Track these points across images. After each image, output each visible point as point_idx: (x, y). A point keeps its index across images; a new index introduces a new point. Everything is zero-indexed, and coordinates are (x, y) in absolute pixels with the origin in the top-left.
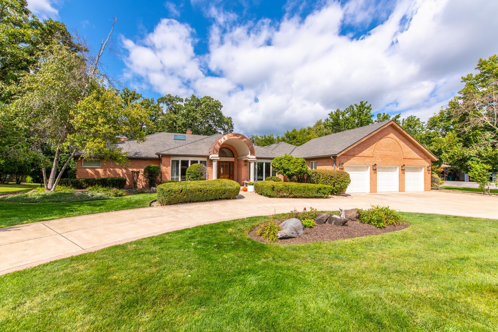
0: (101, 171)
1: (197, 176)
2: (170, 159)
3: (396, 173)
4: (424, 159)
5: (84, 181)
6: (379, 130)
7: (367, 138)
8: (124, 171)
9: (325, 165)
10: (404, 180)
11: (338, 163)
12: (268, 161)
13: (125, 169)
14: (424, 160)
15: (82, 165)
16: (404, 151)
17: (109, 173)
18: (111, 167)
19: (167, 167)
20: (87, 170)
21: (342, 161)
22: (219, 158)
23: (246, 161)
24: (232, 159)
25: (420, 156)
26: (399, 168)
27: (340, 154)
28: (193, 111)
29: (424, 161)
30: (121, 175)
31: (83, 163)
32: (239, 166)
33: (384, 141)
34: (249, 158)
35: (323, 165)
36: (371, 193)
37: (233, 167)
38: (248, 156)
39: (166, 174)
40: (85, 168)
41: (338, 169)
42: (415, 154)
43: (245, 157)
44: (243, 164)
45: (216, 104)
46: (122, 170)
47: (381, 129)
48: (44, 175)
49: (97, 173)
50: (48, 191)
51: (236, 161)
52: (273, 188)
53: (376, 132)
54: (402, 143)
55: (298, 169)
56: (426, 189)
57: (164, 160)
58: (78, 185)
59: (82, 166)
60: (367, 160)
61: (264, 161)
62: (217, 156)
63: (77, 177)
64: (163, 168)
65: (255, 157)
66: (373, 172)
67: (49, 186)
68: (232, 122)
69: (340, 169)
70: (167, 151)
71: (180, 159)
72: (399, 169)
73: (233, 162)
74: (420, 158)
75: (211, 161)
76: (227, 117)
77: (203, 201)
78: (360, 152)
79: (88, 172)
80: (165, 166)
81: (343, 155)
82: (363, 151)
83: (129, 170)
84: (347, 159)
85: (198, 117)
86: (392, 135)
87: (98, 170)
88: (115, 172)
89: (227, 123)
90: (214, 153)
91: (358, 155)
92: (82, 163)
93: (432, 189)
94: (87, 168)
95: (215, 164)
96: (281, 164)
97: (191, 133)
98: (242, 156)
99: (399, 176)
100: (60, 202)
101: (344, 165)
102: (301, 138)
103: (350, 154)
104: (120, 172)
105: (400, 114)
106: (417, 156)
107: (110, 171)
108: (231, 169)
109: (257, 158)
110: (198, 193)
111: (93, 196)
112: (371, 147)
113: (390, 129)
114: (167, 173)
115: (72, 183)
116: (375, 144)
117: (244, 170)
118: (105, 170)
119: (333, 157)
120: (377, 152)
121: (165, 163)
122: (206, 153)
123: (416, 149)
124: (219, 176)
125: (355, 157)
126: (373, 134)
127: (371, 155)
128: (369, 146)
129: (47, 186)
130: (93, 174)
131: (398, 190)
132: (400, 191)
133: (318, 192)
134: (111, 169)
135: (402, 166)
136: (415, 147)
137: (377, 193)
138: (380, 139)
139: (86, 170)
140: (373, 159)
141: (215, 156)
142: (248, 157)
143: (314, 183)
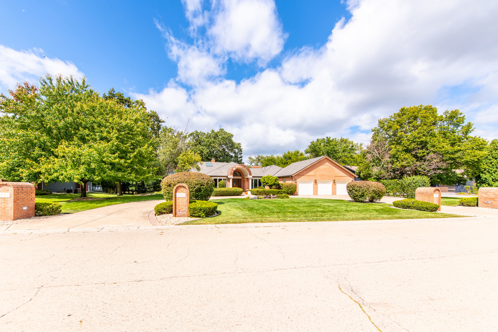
1: (224, 186)
3: (330, 185)
6: (318, 161)
7: (310, 166)
9: (289, 180)
10: (335, 188)
11: (293, 179)
12: (260, 178)
16: (335, 172)
21: (296, 178)
22: (233, 178)
23: (247, 179)
24: (240, 178)
25: (347, 175)
27: (294, 175)
28: (213, 142)
29: (349, 177)
32: (244, 181)
33: (322, 167)
36: (314, 195)
37: (241, 182)
38: (248, 176)
41: (294, 182)
42: (343, 173)
44: (246, 180)
45: (229, 137)
47: (319, 161)
51: (242, 179)
52: (258, 191)
53: (316, 163)
54: (334, 168)
55: (273, 183)
60: (311, 177)
61: (258, 179)
62: (232, 176)
65: (252, 177)
66: (315, 184)
68: (241, 146)
72: (332, 182)
73: (241, 179)
75: (229, 179)
76: (237, 143)
77: (227, 196)
81: (296, 175)
82: (308, 173)
84: (299, 177)
85: (216, 147)
86: (327, 163)
89: (237, 148)
90: (230, 175)
91: (306, 175)
95: (231, 181)
96: (264, 180)
97: (215, 161)
98: (245, 176)
99: (332, 186)
101: (297, 180)
102: (295, 159)
103: (300, 174)
106: (344, 175)
108: (240, 183)
109: (253, 177)
110: (226, 192)
113: (326, 160)
116: (316, 169)
117: (246, 183)
119: (291, 176)
120: (318, 173)
122: (226, 175)
123: (344, 171)
124: (233, 186)
125: (303, 176)
126: (314, 164)
128: (312, 170)
131: (331, 194)
135: (334, 181)
136: (342, 170)
137: (318, 195)
138: (319, 166)
140: (315, 177)
141: (231, 177)
143: (282, 189)
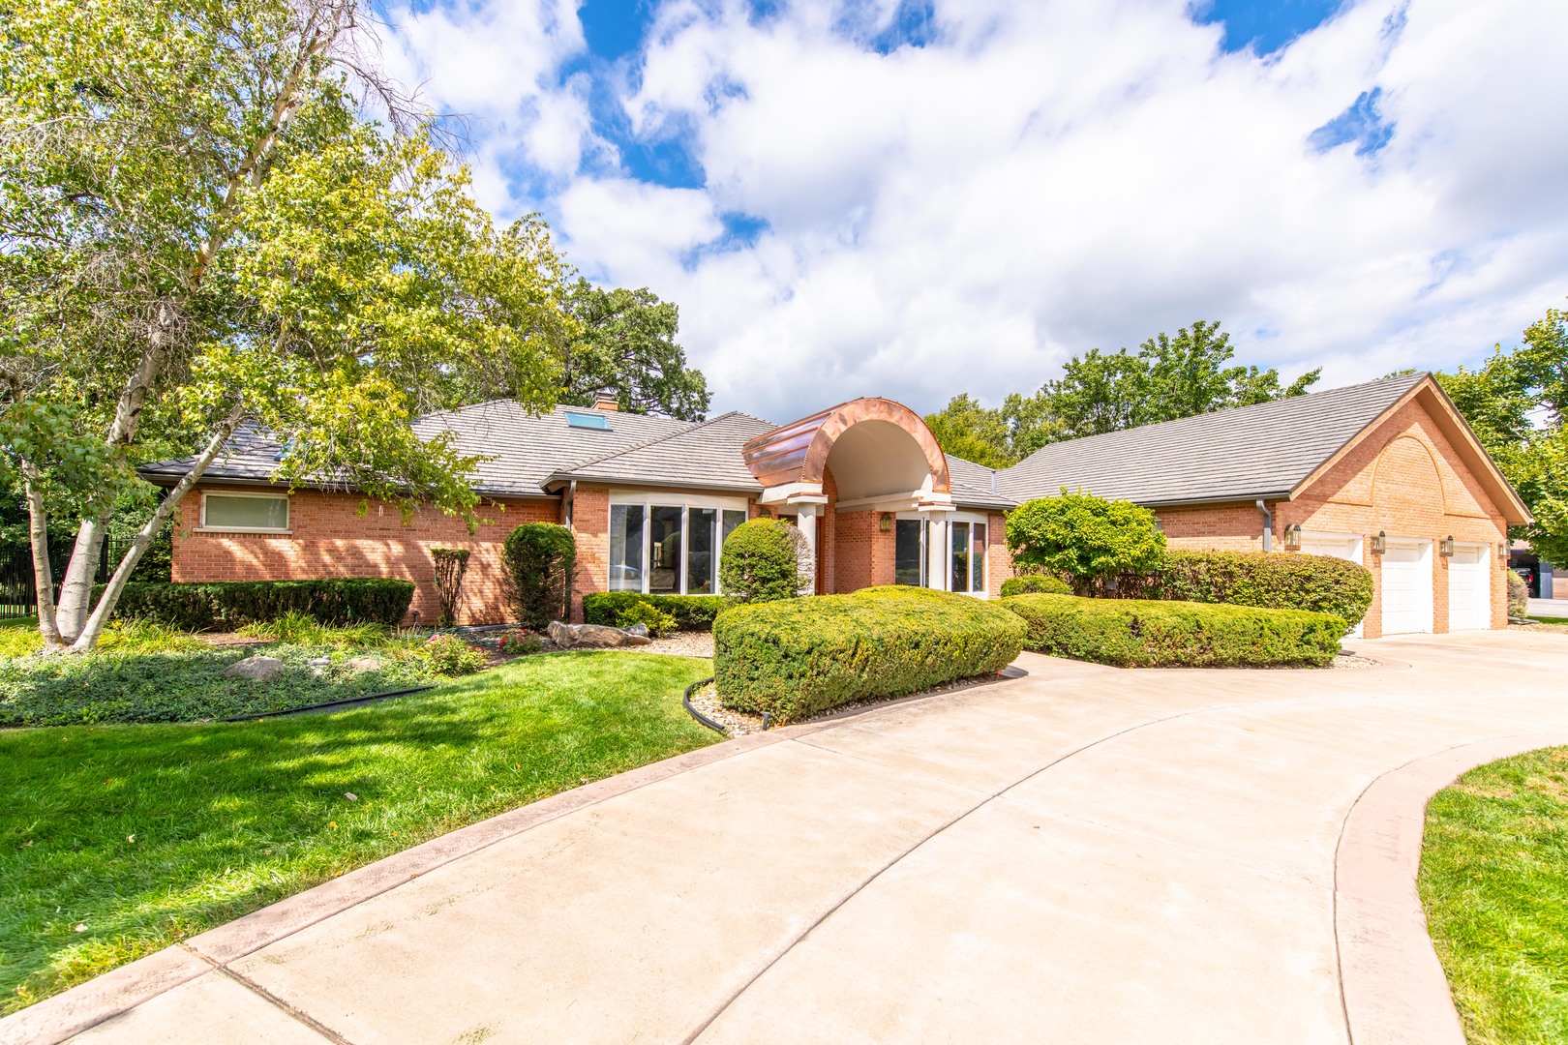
0: (289, 549)
2: (607, 500)
3: (1427, 565)
4: (1493, 518)
5: (217, 596)
6: (1396, 407)
8: (397, 549)
9: (1213, 533)
10: (1447, 590)
11: (1280, 523)
13: (400, 539)
14: (1490, 521)
15: (198, 520)
16: (1445, 487)
17: (327, 558)
18: (336, 533)
19: (596, 536)
20: (226, 542)
22: (823, 500)
23: (887, 516)
25: (1483, 506)
26: (1434, 547)
29: (1490, 524)
30: (384, 569)
31: (204, 511)
32: (851, 535)
33: (1396, 449)
34: (921, 504)
35: (1200, 534)
36: (1369, 637)
38: (918, 494)
39: (590, 566)
40: (212, 534)
41: (1280, 549)
42: (1472, 499)
43: (905, 495)
44: (877, 525)
46: (387, 545)
47: (1402, 402)
48: (37, 565)
49: (276, 560)
50: (57, 647)
53: (1389, 415)
54: (1441, 461)
56: (1495, 625)
57: (582, 504)
58: (192, 615)
59: (199, 525)
60: (1358, 515)
62: (818, 488)
63: (176, 577)
64: (583, 541)
65: (948, 499)
67: (65, 623)
69: (1287, 548)
70: (591, 465)
71: (649, 501)
72: (1434, 551)
74: (1483, 514)
78: (1340, 487)
79: (227, 553)
80: (585, 531)
82: (1346, 481)
83: (419, 549)
84: (1305, 512)
86: (1417, 429)
87: (275, 544)
88: (356, 553)
91: (1335, 497)
92: (198, 511)
93: (1510, 622)
94: (223, 534)
95: (808, 524)
97: (616, 407)
98: (868, 496)
99: (1435, 575)
100: (173, 719)
104: (380, 554)
105: (1318, 371)
106: (1475, 507)
107: (332, 551)
111: (335, 672)
112: (1366, 470)
114: (594, 558)
115: (156, 602)
116: (1377, 459)
117: (879, 550)
118: (310, 548)
119: (1268, 501)
120: (1383, 487)
121: (586, 517)
123: (1472, 482)
125: (1326, 506)
127: (1366, 500)
128: (1361, 465)
129: (52, 620)
130: (255, 562)
131: (1431, 629)
132: (1436, 631)
133: (1304, 641)
134: (339, 543)
135: (1442, 543)
136: (1469, 476)
137: (1384, 639)
138: (1390, 441)
139: (220, 544)
140: (1375, 515)
141: (810, 491)
142: (916, 499)
